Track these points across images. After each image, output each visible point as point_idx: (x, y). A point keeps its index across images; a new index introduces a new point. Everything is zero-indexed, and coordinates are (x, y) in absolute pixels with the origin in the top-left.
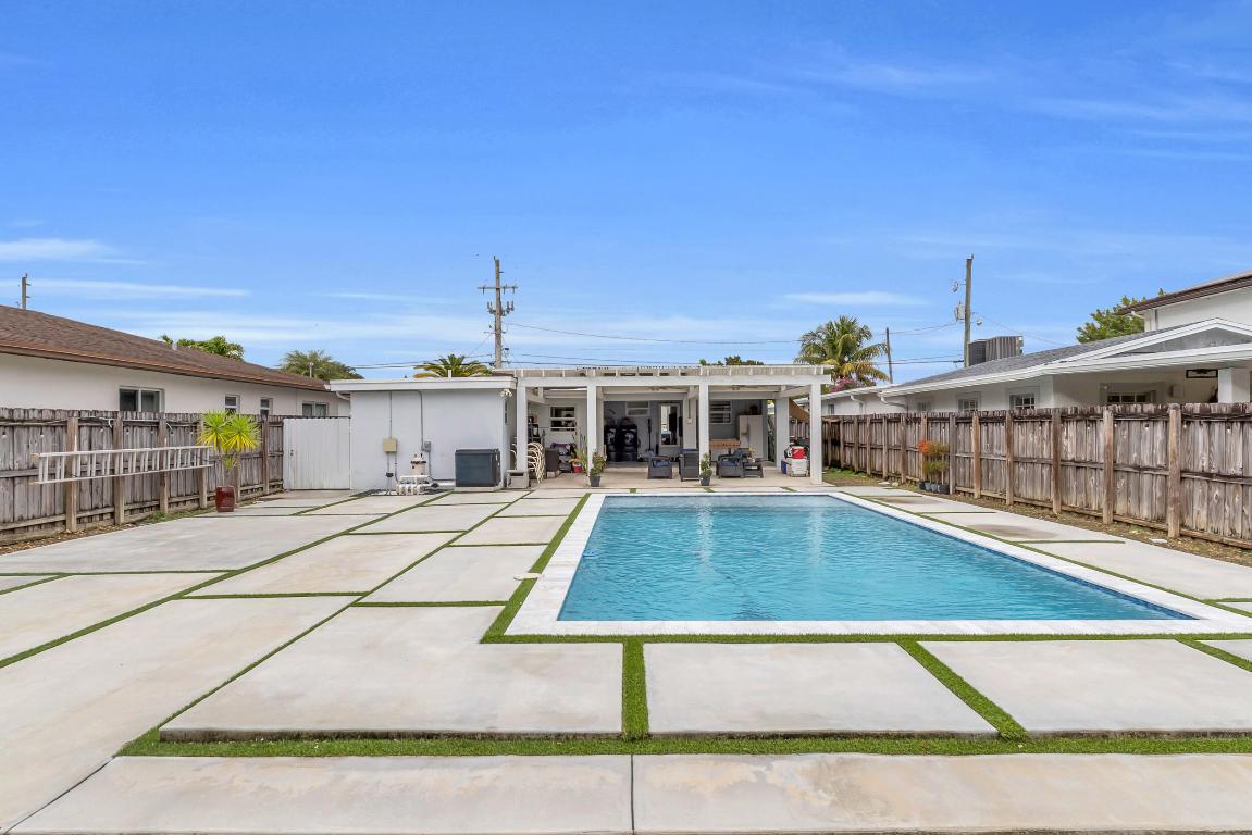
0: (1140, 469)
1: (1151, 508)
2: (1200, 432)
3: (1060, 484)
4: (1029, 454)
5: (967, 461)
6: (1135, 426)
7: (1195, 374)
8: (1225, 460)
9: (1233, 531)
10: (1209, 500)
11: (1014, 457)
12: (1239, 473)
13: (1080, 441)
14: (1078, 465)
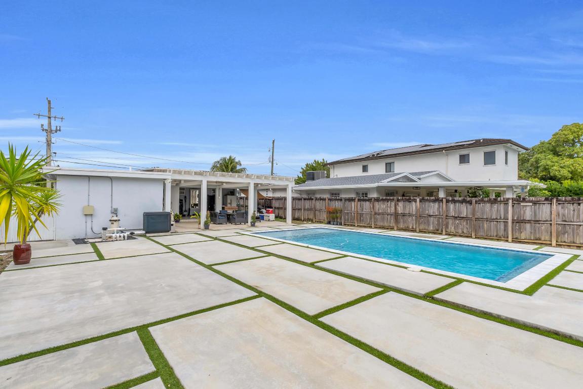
0: (430, 216)
1: (433, 227)
2: (452, 206)
3: (397, 221)
4: (380, 211)
5: (350, 214)
6: (427, 203)
7: (415, 188)
8: (460, 212)
9: (463, 232)
10: (455, 224)
11: (375, 212)
12: (465, 216)
13: (404, 207)
14: (404, 215)
